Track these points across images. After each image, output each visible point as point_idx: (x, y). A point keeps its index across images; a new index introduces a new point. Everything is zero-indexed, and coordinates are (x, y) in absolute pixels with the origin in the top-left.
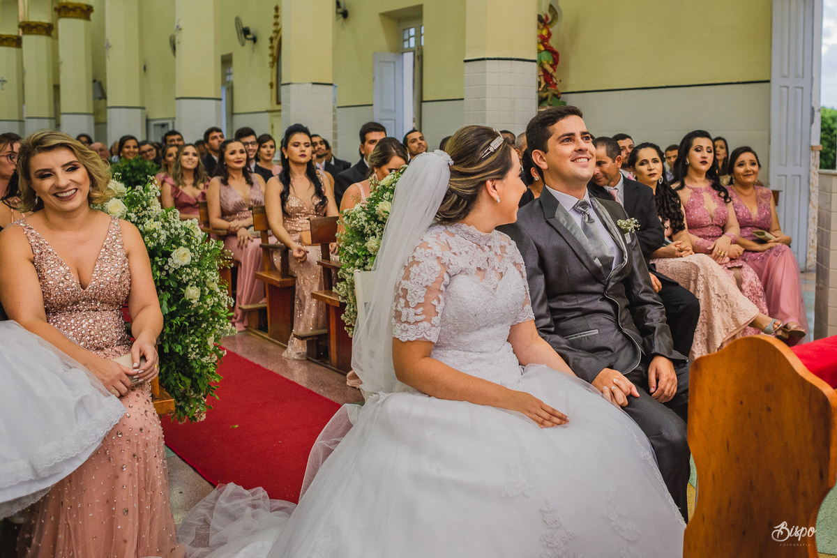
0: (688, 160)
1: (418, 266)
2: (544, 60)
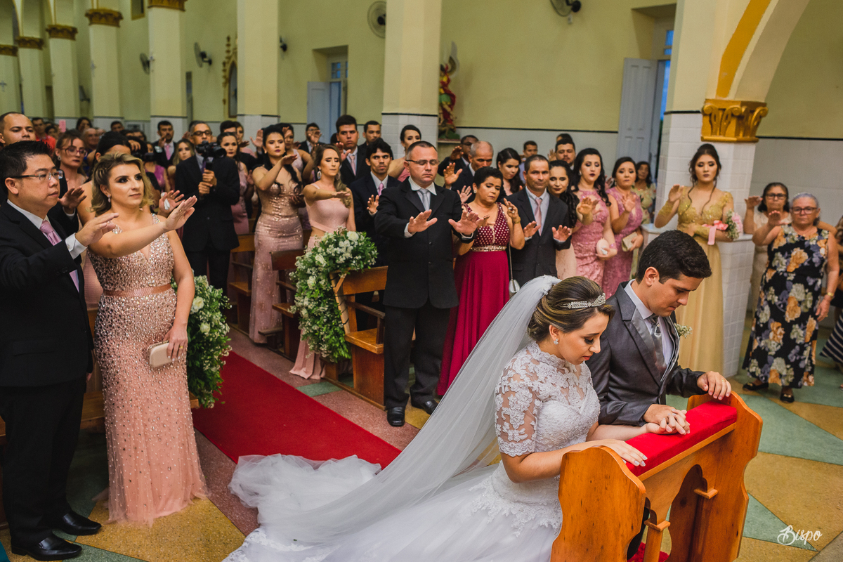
0: (580, 172)
1: (514, 396)
2: (444, 103)
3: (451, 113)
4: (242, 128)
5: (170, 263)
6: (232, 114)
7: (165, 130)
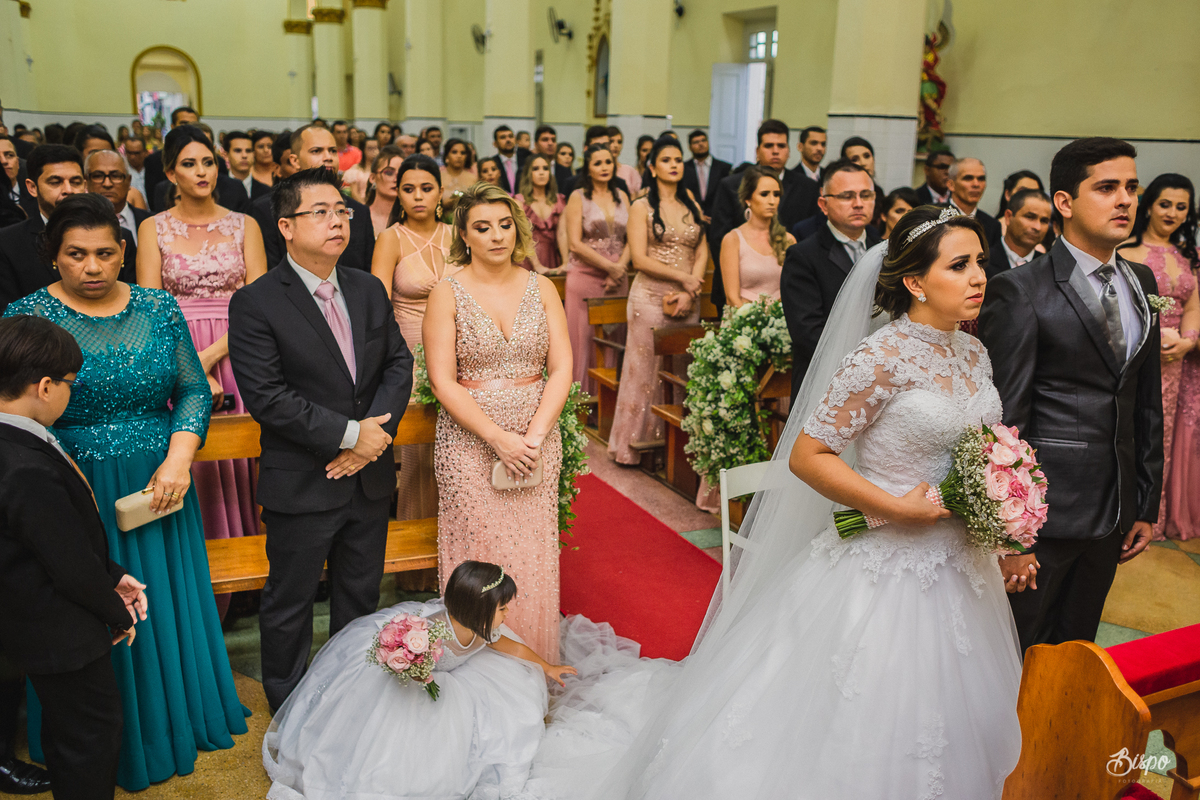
2: (926, 94)
3: (938, 111)
4: (622, 136)
5: (540, 347)
6: (599, 113)
7: (503, 137)
